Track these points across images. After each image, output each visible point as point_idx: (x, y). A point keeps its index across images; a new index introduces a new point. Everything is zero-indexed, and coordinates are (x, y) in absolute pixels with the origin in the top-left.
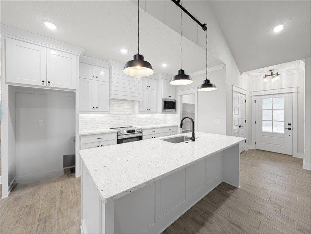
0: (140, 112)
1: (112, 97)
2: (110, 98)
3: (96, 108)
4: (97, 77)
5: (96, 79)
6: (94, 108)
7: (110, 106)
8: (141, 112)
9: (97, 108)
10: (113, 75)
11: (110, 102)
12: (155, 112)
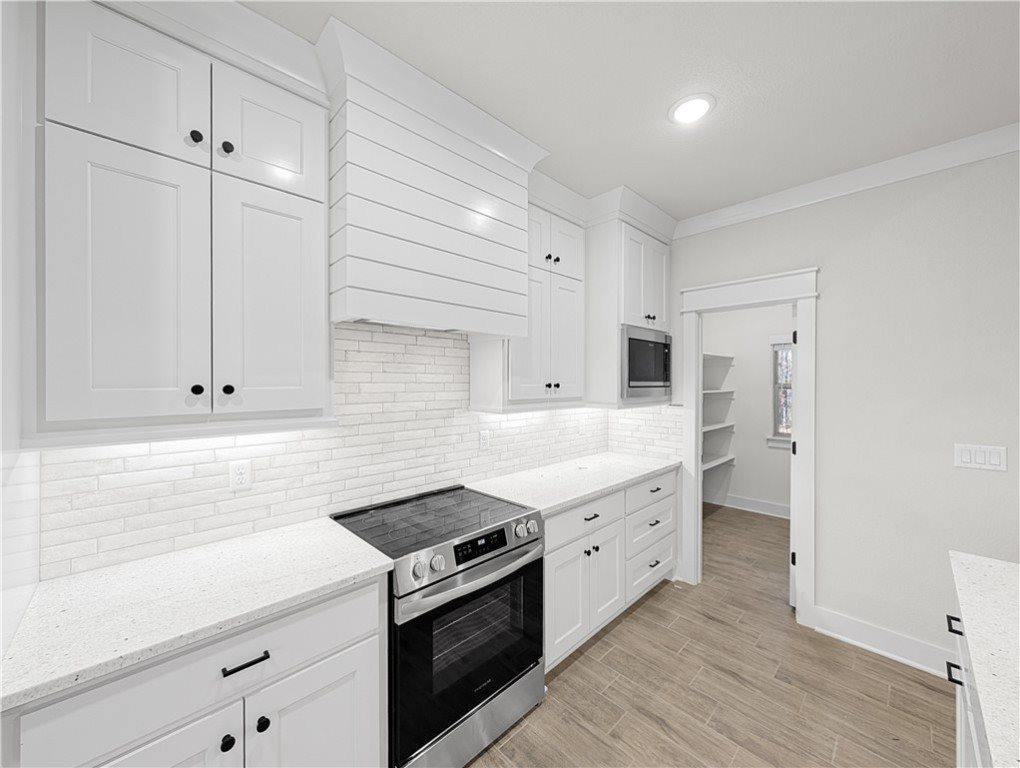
0: (512, 402)
1: (350, 308)
2: (335, 318)
3: (219, 391)
4: (228, 147)
5: (222, 161)
6: (197, 390)
7: (331, 376)
8: (516, 404)
9: (228, 390)
10: (353, 149)
11: (330, 344)
12: (580, 399)
